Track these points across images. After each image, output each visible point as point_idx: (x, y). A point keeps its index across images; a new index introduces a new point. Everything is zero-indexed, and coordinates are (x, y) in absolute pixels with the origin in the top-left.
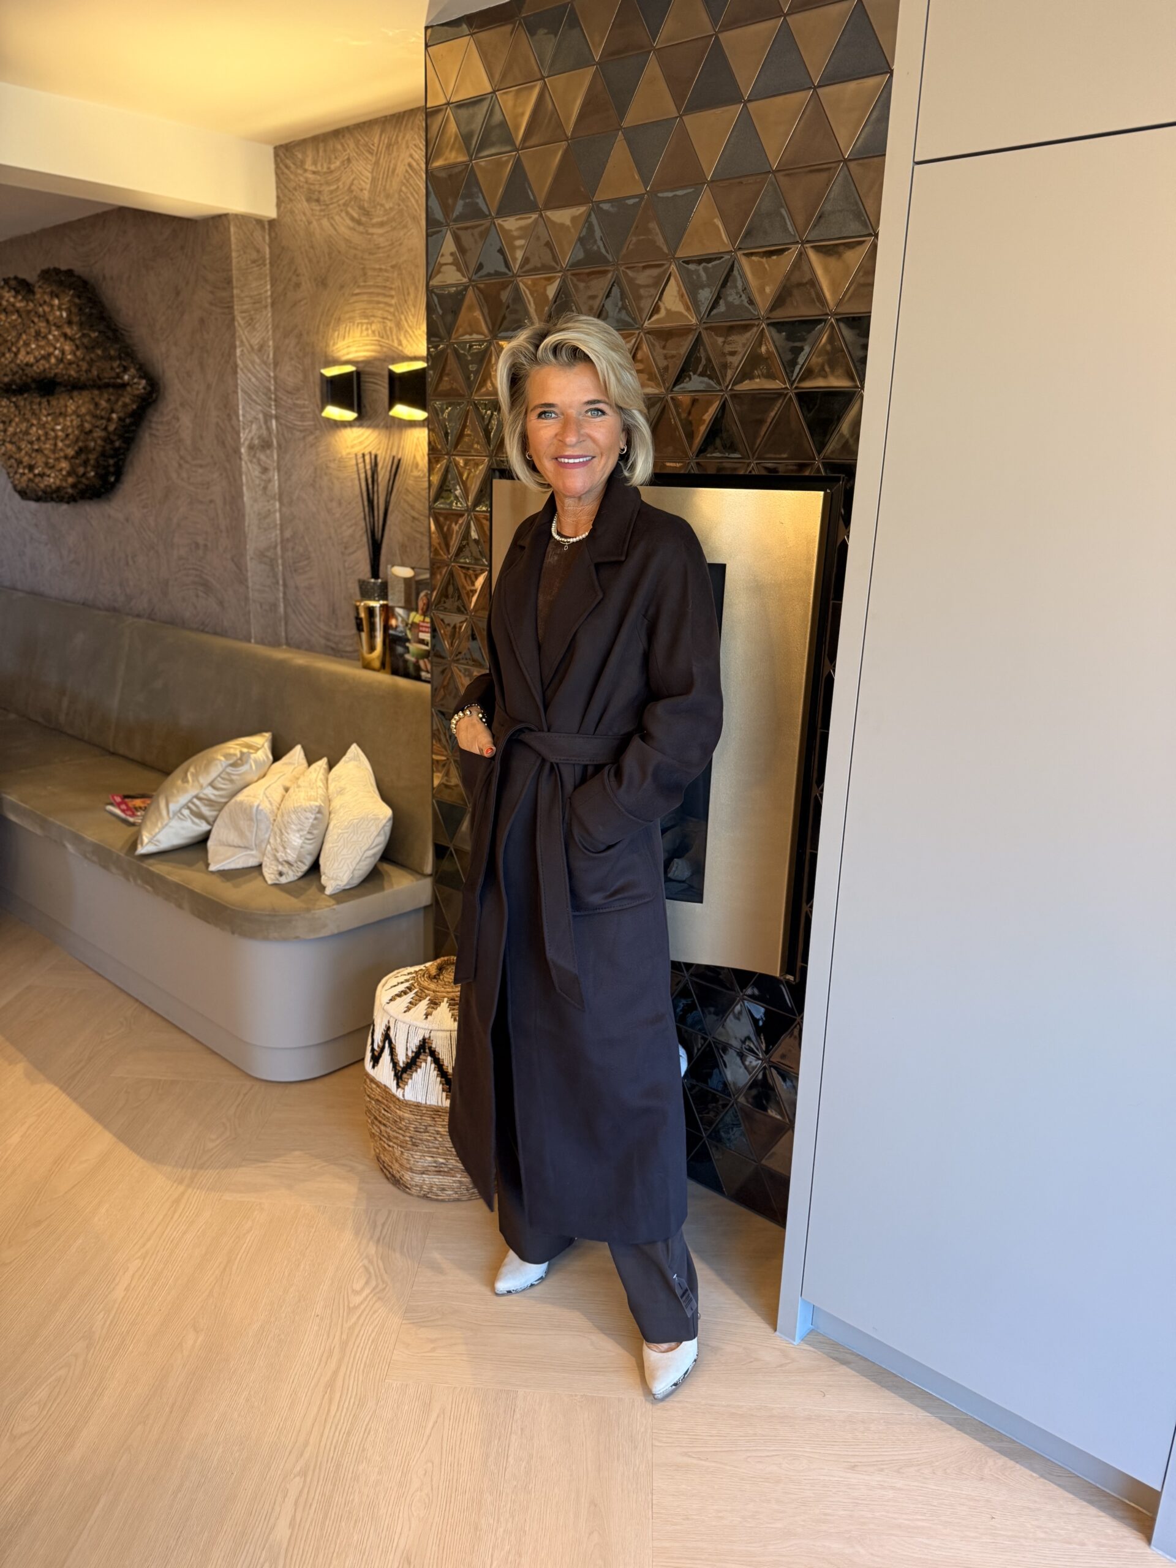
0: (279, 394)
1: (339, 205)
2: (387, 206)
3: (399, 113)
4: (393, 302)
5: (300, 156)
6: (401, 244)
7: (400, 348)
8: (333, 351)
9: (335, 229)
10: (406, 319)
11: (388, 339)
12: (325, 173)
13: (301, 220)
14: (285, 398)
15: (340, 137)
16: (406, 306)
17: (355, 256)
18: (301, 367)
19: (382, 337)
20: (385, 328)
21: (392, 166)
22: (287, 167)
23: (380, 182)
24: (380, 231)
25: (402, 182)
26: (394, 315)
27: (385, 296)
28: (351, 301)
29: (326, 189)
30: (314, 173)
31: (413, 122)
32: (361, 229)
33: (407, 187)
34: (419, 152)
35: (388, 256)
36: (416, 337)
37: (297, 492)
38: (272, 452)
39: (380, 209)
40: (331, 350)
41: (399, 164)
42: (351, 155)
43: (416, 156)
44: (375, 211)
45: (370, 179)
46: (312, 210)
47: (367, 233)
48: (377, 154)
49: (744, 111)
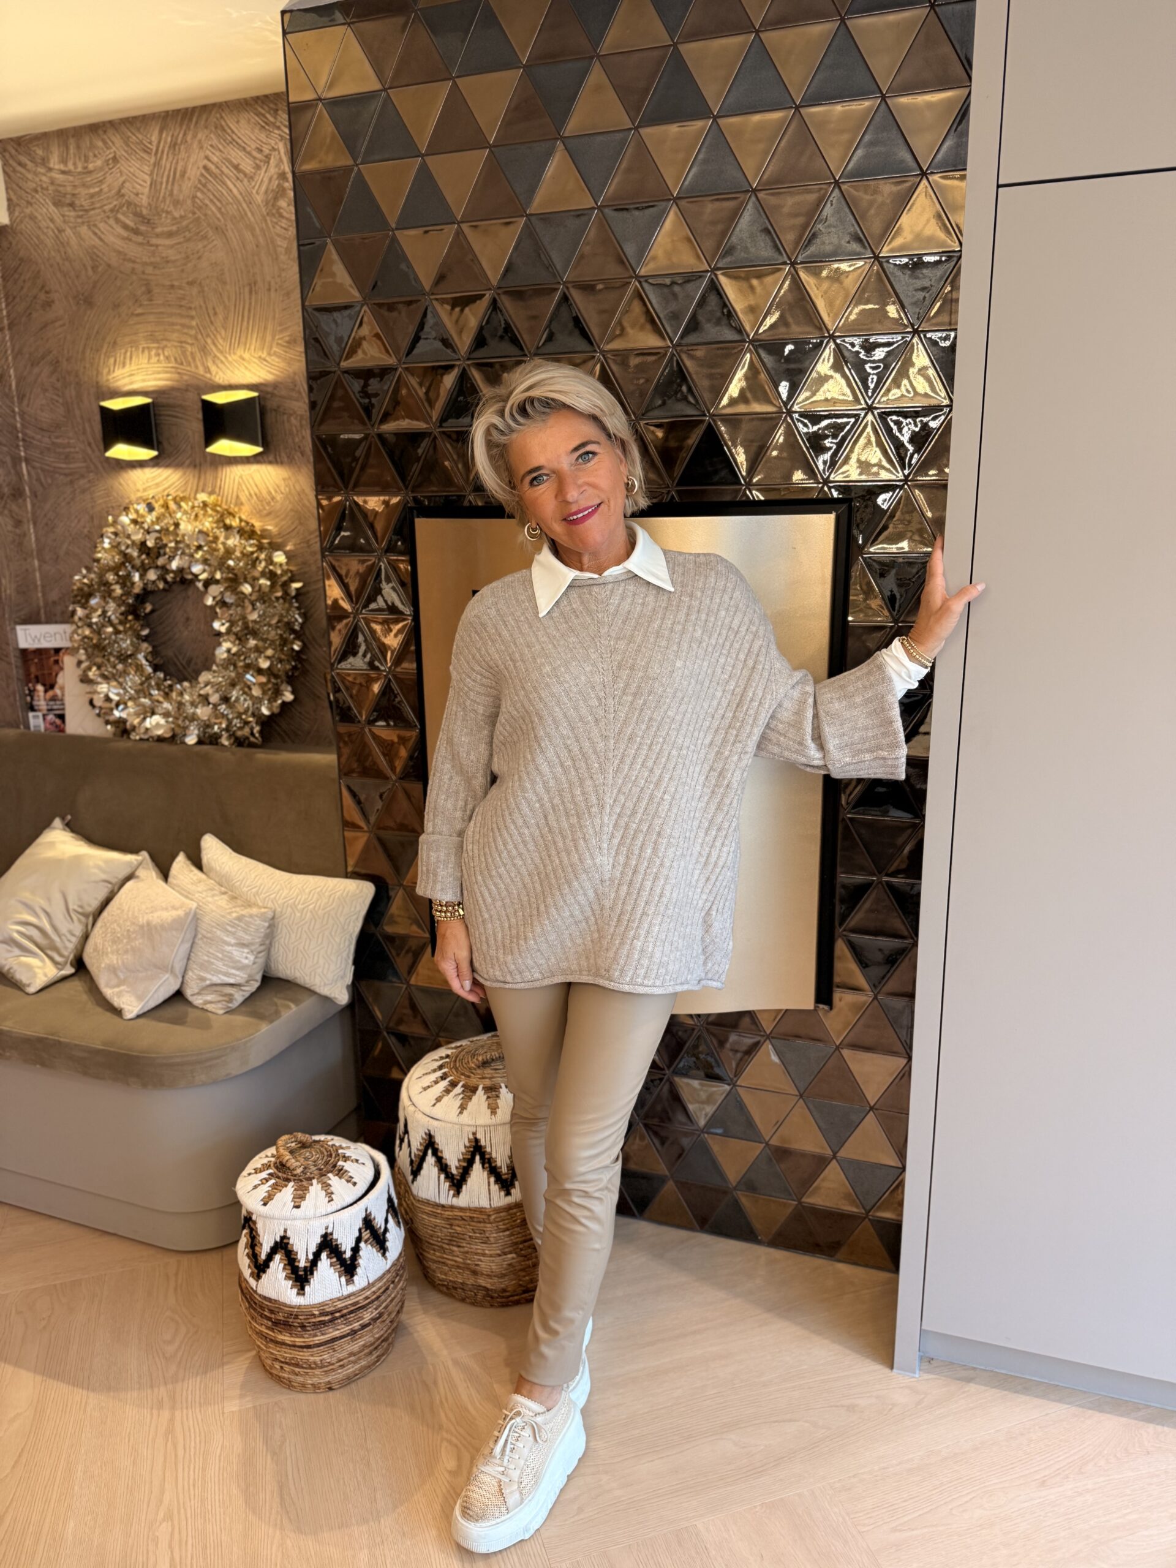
0: (28, 432)
1: (104, 212)
2: (177, 214)
3: (187, 109)
4: (194, 323)
5: (40, 152)
6: (199, 258)
7: (208, 375)
8: (108, 380)
9: (100, 239)
10: (214, 344)
11: (189, 365)
12: (79, 173)
13: (48, 228)
14: (38, 437)
15: (100, 132)
16: (213, 328)
17: (133, 269)
18: (61, 400)
19: (182, 364)
20: (184, 353)
21: (179, 168)
22: (20, 164)
23: (164, 186)
24: (168, 242)
25: (196, 187)
26: (196, 339)
27: (181, 316)
28: (131, 322)
29: (83, 192)
30: (63, 172)
31: (206, 120)
32: (140, 239)
33: (203, 192)
34: (218, 153)
35: (183, 271)
36: (230, 363)
37: (65, 546)
38: (25, 500)
39: (166, 217)
40: (105, 379)
41: (190, 166)
42: (118, 153)
43: (215, 159)
44: (160, 219)
45: (149, 183)
46: (63, 216)
47: (149, 244)
48: (156, 154)
49: (715, 126)
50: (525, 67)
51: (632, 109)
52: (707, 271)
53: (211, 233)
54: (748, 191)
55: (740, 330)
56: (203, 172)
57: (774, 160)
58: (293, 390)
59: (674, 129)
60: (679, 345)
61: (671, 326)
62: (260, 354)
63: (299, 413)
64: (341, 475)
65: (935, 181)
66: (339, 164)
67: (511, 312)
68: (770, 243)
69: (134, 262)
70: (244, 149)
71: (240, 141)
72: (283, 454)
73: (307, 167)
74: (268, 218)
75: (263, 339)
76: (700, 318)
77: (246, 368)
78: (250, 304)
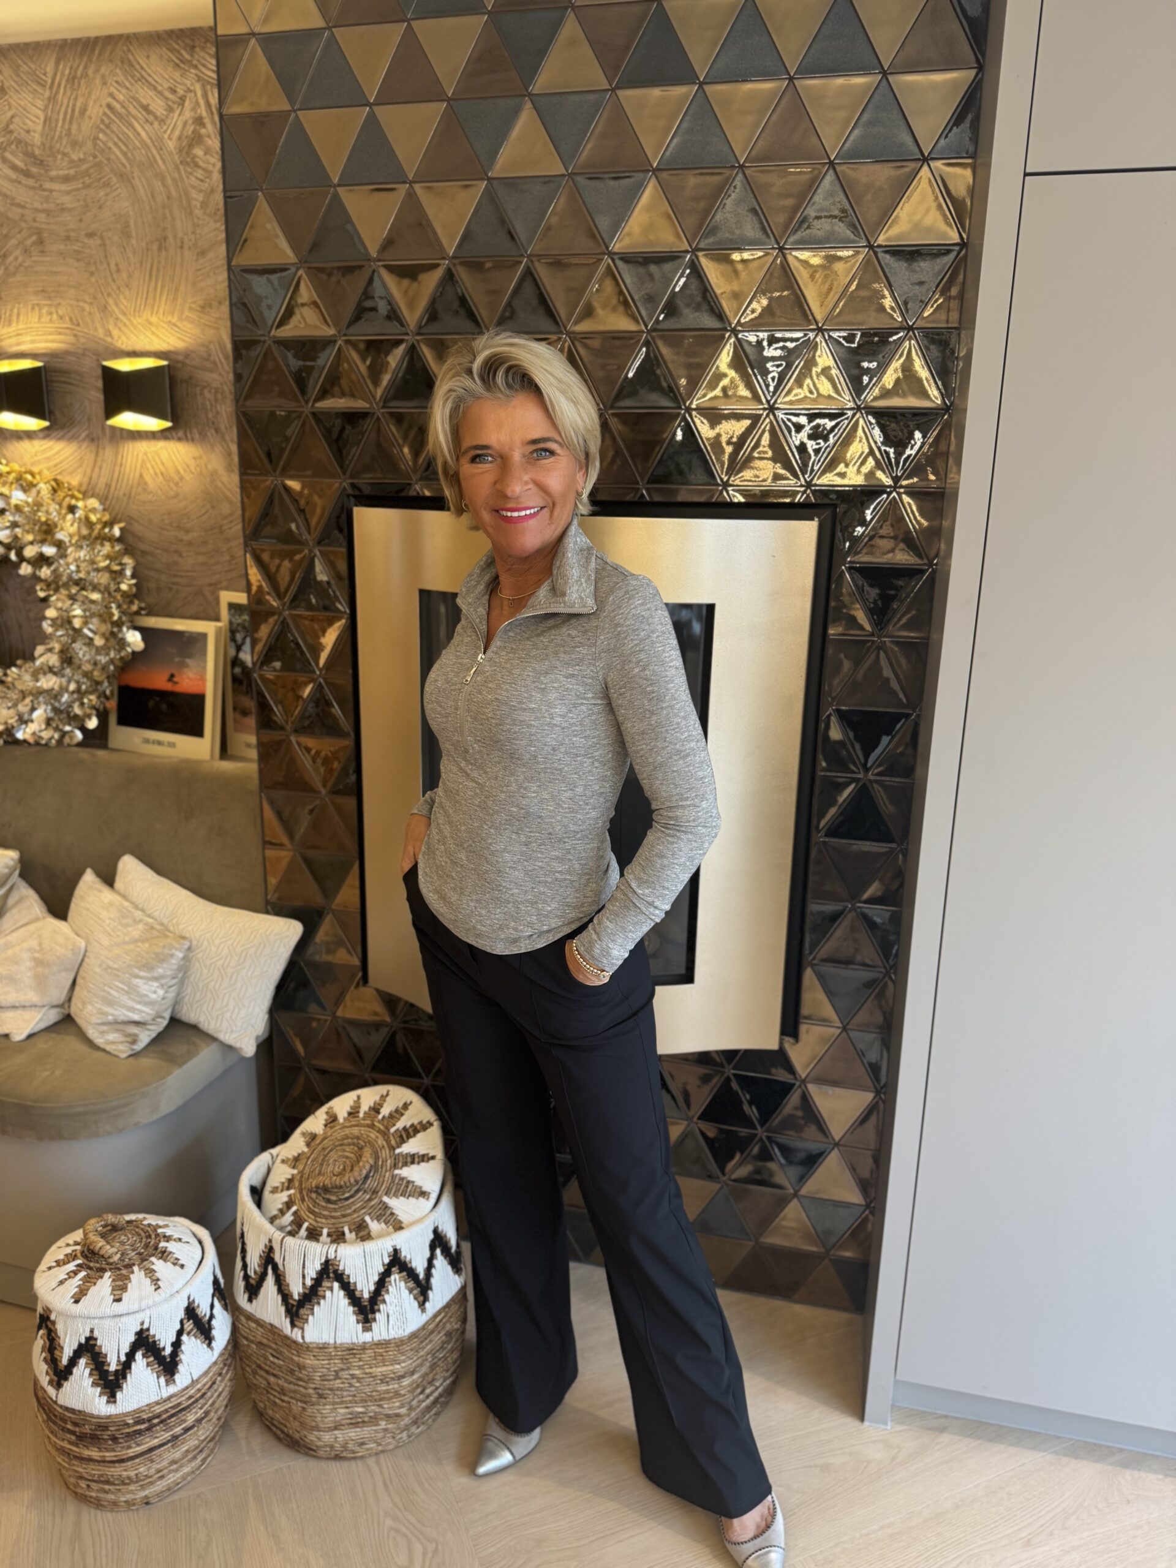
2: (75, 157)
3: (88, 39)
4: (93, 280)
6: (100, 207)
7: (109, 339)
10: (116, 304)
11: (87, 326)
16: (115, 288)
17: (23, 215)
19: (78, 325)
20: (83, 310)
21: (79, 104)
23: (60, 124)
24: (64, 187)
25: (98, 127)
26: (95, 298)
28: (19, 275)
31: (111, 53)
32: (31, 182)
33: (105, 134)
34: (124, 91)
35: (81, 220)
36: (135, 326)
39: (62, 159)
41: (91, 104)
42: (6, 84)
43: (121, 98)
44: (55, 161)
45: (42, 119)
47: (41, 187)
48: (51, 87)
49: (700, 94)
50: (489, 13)
51: (609, 68)
52: (687, 252)
53: (114, 180)
54: (733, 167)
55: (720, 316)
56: (107, 110)
57: (764, 135)
58: (207, 360)
59: (656, 92)
60: (654, 330)
61: (647, 309)
62: (170, 318)
63: (213, 385)
64: (269, 455)
65: (937, 168)
66: (274, 109)
67: (468, 285)
68: (757, 226)
69: (24, 207)
70: (155, 88)
71: (150, 79)
72: (195, 431)
73: (235, 109)
74: (181, 167)
75: (175, 299)
76: (679, 302)
77: (153, 333)
78: (159, 262)
